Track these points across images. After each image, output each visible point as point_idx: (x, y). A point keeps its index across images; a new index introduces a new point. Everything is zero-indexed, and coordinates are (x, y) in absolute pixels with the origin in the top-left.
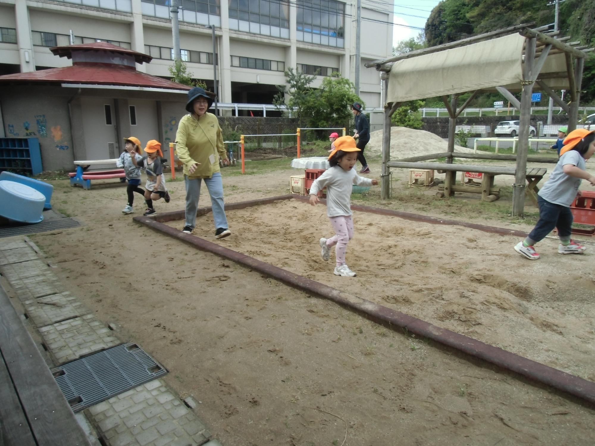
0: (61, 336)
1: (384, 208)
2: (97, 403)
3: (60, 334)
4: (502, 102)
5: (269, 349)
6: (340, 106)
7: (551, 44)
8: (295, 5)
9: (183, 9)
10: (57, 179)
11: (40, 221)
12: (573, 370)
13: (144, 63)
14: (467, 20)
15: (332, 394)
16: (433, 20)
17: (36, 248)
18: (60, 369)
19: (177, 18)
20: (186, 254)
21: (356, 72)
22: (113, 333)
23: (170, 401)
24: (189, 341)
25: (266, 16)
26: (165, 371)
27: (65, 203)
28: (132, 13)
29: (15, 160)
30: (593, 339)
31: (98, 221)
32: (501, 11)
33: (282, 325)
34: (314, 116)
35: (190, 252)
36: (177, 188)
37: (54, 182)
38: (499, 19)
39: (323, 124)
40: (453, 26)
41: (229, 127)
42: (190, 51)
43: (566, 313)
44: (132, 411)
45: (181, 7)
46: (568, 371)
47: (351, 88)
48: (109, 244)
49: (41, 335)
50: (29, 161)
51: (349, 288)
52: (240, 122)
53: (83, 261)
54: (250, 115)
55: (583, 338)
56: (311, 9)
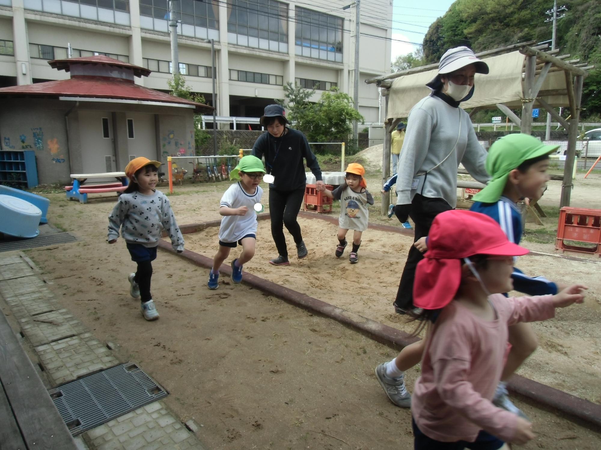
0: (58, 356)
1: (385, 225)
2: (95, 427)
3: (57, 353)
4: (500, 117)
5: (271, 369)
6: (339, 120)
7: (551, 62)
8: (294, 20)
9: (182, 23)
10: (52, 192)
11: (36, 235)
12: (580, 393)
13: (142, 76)
14: (464, 36)
15: (337, 417)
16: (431, 36)
17: (32, 264)
18: (57, 390)
19: (176, 32)
20: (185, 271)
21: (354, 87)
22: (111, 353)
23: (170, 424)
24: (189, 361)
25: (265, 30)
26: (166, 393)
27: (61, 217)
28: (130, 27)
29: (10, 173)
30: (598, 360)
31: (94, 236)
32: (498, 27)
33: (285, 345)
34: (312, 131)
35: (189, 268)
36: (175, 202)
37: (50, 195)
38: (496, 36)
39: (322, 138)
40: (450, 42)
41: (228, 140)
42: (188, 65)
43: (571, 333)
44: (132, 434)
45: (180, 21)
46: (575, 394)
47: (349, 103)
48: (107, 260)
49: (37, 354)
50: (24, 174)
51: (351, 307)
52: (239, 136)
53: (80, 277)
54: (248, 129)
55: (589, 359)
56: (310, 24)
